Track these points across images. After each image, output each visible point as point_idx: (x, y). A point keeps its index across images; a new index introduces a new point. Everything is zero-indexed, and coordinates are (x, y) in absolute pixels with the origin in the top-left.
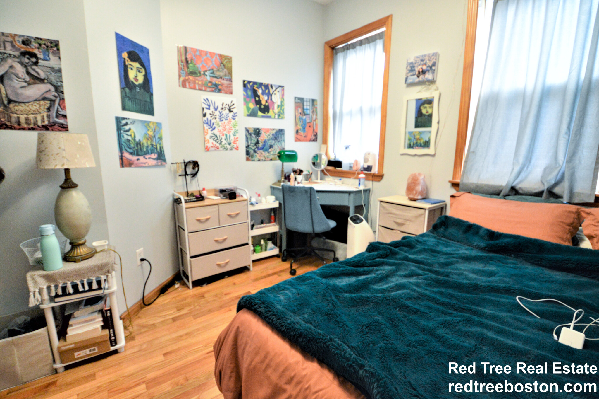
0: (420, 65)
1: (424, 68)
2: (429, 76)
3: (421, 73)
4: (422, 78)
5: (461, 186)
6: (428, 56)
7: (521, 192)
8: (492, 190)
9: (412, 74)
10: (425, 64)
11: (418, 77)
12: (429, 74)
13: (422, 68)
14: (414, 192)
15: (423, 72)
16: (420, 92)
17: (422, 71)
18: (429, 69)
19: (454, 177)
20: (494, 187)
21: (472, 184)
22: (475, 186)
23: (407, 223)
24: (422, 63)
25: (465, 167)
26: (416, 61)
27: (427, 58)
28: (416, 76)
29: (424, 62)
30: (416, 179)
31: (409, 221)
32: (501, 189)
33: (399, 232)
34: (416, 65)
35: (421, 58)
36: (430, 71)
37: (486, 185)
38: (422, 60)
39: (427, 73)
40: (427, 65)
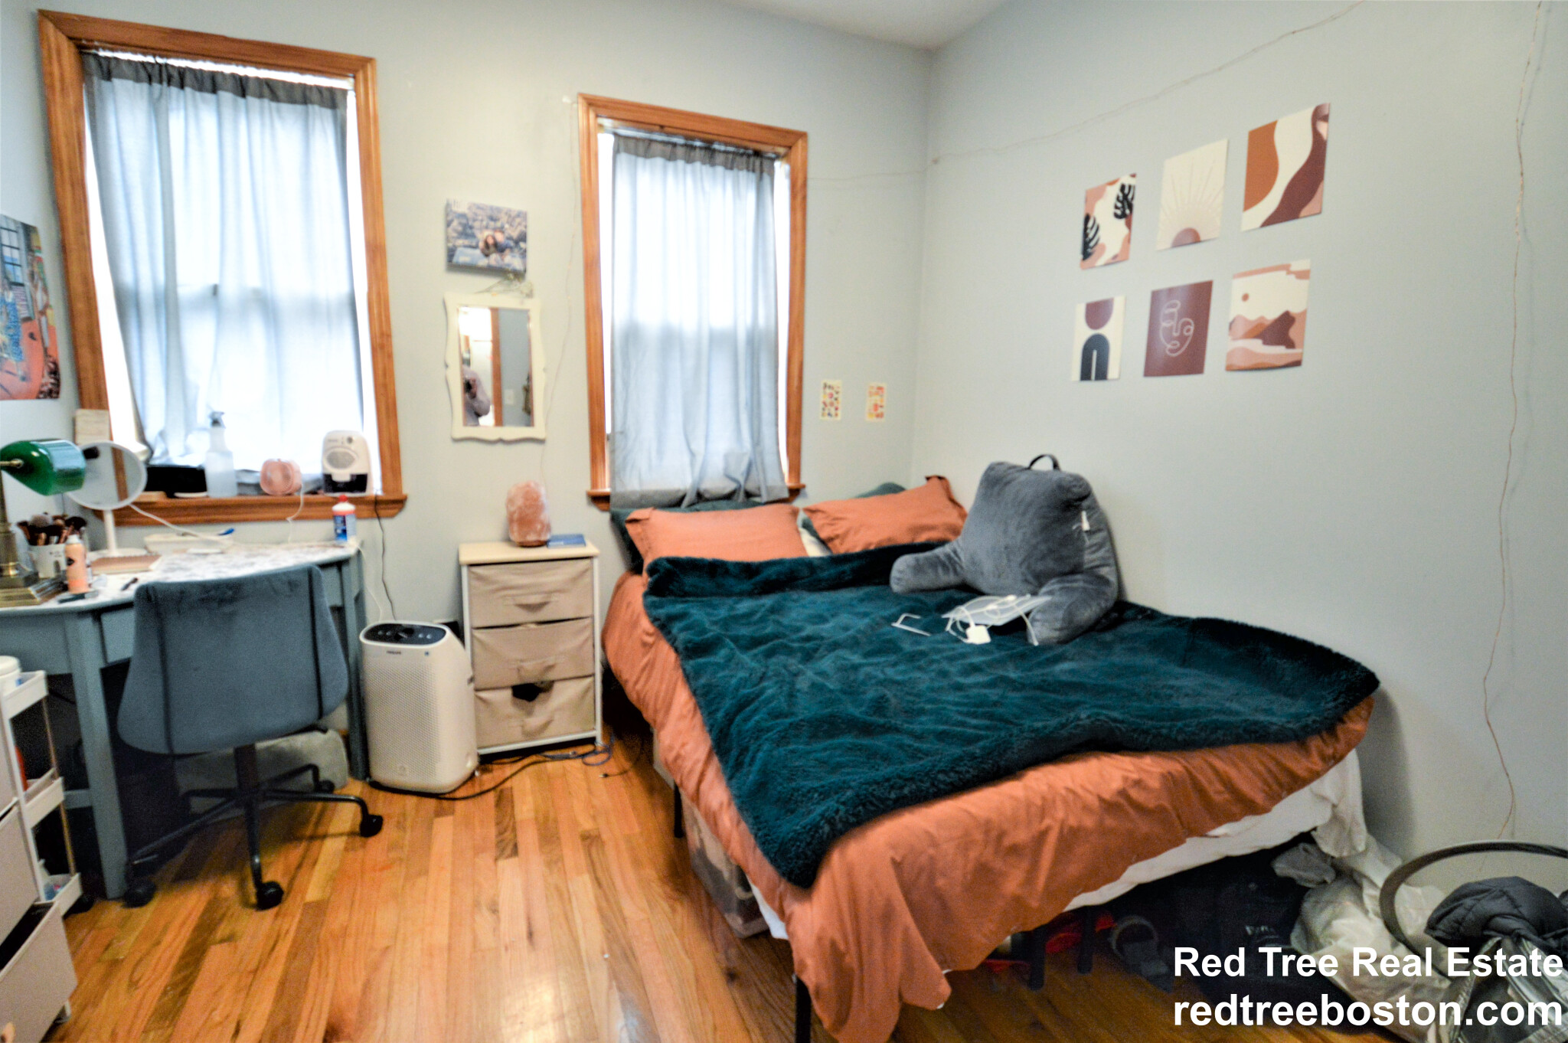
0: (487, 228)
1: (500, 237)
2: (512, 260)
3: (492, 249)
4: (495, 260)
5: (613, 500)
6: (506, 213)
7: (707, 496)
8: (666, 500)
9: (467, 242)
10: (501, 230)
11: (487, 255)
12: (513, 257)
13: (494, 238)
14: (539, 527)
15: (499, 248)
16: (488, 290)
17: (496, 245)
18: (512, 244)
19: (594, 484)
20: (664, 493)
21: (633, 493)
22: (638, 496)
23: (552, 599)
24: (492, 224)
25: (613, 462)
26: (476, 214)
27: (504, 219)
28: (478, 252)
29: (499, 224)
30: (535, 496)
31: (557, 594)
32: (681, 494)
33: (533, 626)
34: (477, 224)
35: (489, 212)
36: (516, 250)
37: (656, 492)
38: (492, 219)
39: (507, 251)
40: (506, 235)
